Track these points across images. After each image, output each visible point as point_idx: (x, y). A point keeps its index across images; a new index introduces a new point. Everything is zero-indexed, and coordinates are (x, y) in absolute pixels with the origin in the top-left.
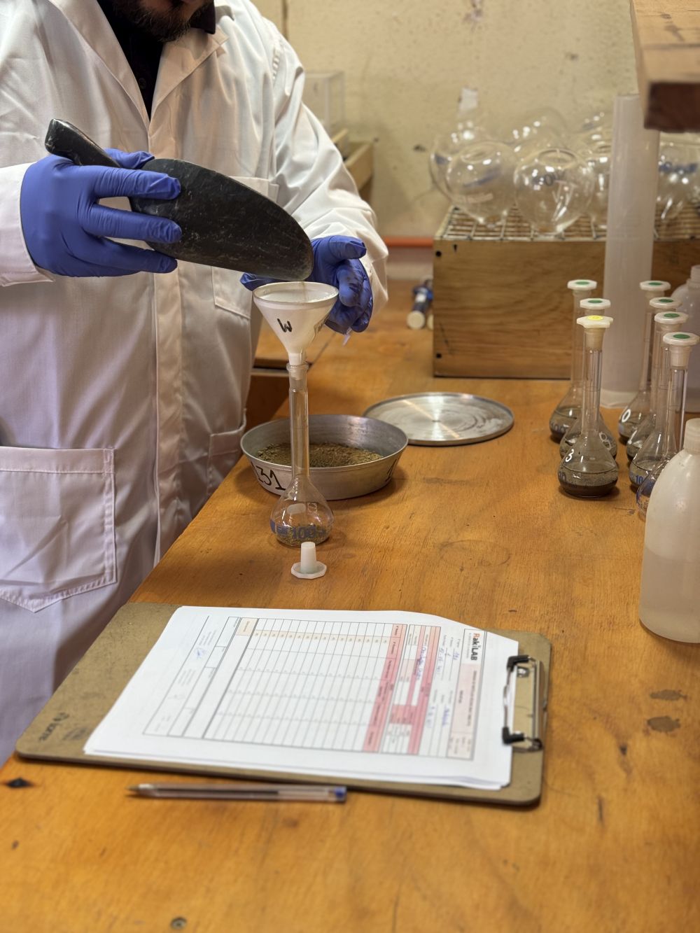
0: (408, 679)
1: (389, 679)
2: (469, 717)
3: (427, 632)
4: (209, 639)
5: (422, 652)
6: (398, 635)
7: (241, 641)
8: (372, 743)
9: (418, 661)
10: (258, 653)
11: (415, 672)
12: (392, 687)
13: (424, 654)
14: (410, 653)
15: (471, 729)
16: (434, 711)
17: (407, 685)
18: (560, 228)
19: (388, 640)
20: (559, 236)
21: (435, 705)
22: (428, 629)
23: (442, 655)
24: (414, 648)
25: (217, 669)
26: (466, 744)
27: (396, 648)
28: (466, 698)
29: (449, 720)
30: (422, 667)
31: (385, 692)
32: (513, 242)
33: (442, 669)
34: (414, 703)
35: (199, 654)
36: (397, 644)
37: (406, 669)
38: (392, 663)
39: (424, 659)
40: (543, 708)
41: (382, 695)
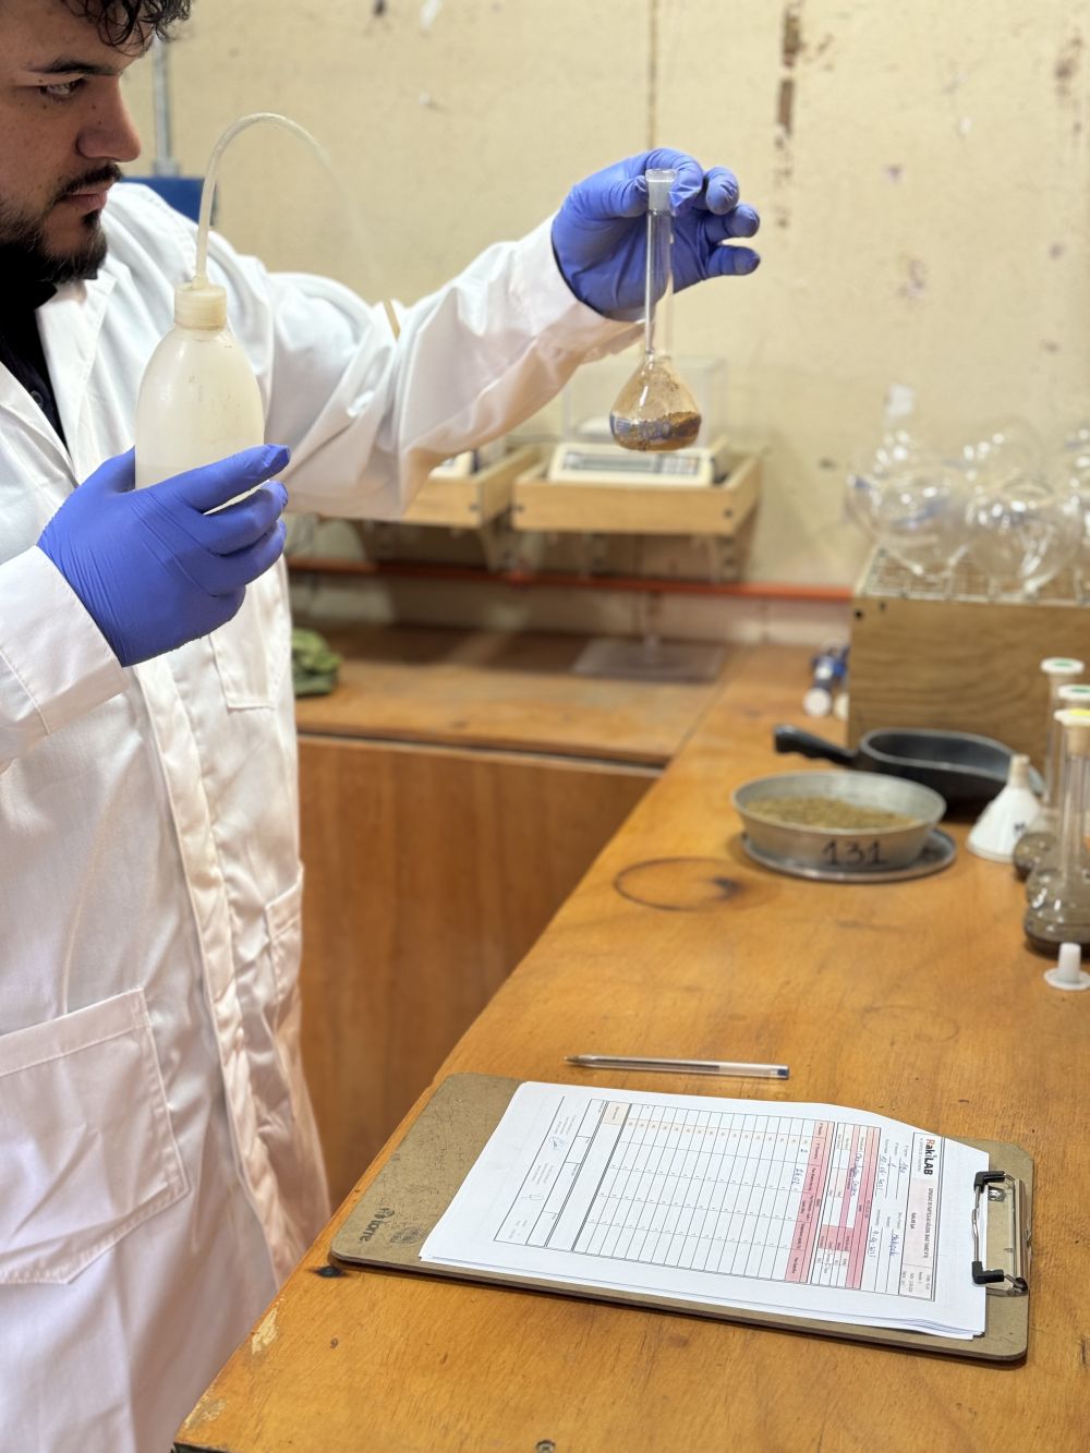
0: (840, 1193)
1: (814, 1191)
2: (926, 1247)
3: (863, 1134)
4: (567, 1126)
5: (857, 1159)
6: (823, 1135)
7: (609, 1132)
8: (798, 1270)
9: (852, 1171)
10: (634, 1148)
11: (848, 1185)
12: (819, 1202)
13: (860, 1163)
14: (841, 1160)
15: (929, 1262)
16: (878, 1236)
17: (839, 1201)
18: (1031, 586)
19: (809, 1140)
20: (1029, 597)
21: (878, 1229)
22: (864, 1130)
23: (885, 1166)
24: (846, 1154)
25: (582, 1164)
26: (924, 1280)
27: (820, 1152)
28: (920, 1223)
29: (898, 1249)
30: (857, 1178)
31: (809, 1209)
32: (964, 604)
33: (884, 1183)
34: (850, 1224)
35: (555, 1145)
36: (822, 1146)
37: (837, 1180)
38: (817, 1173)
39: (860, 1169)
40: (1027, 1242)
41: (806, 1212)
